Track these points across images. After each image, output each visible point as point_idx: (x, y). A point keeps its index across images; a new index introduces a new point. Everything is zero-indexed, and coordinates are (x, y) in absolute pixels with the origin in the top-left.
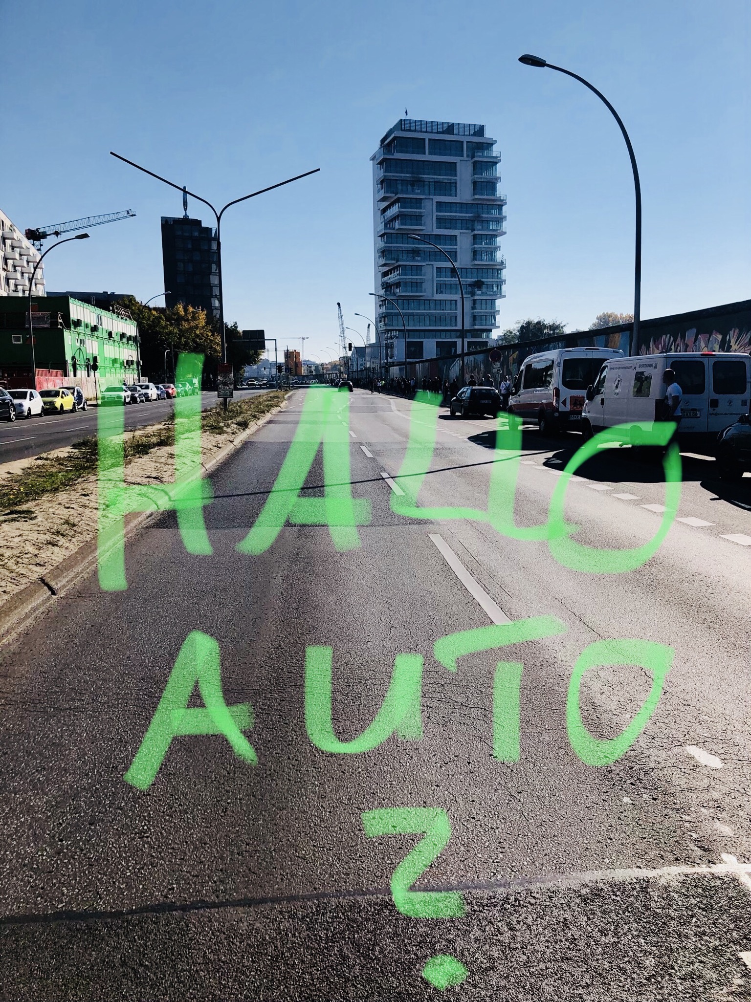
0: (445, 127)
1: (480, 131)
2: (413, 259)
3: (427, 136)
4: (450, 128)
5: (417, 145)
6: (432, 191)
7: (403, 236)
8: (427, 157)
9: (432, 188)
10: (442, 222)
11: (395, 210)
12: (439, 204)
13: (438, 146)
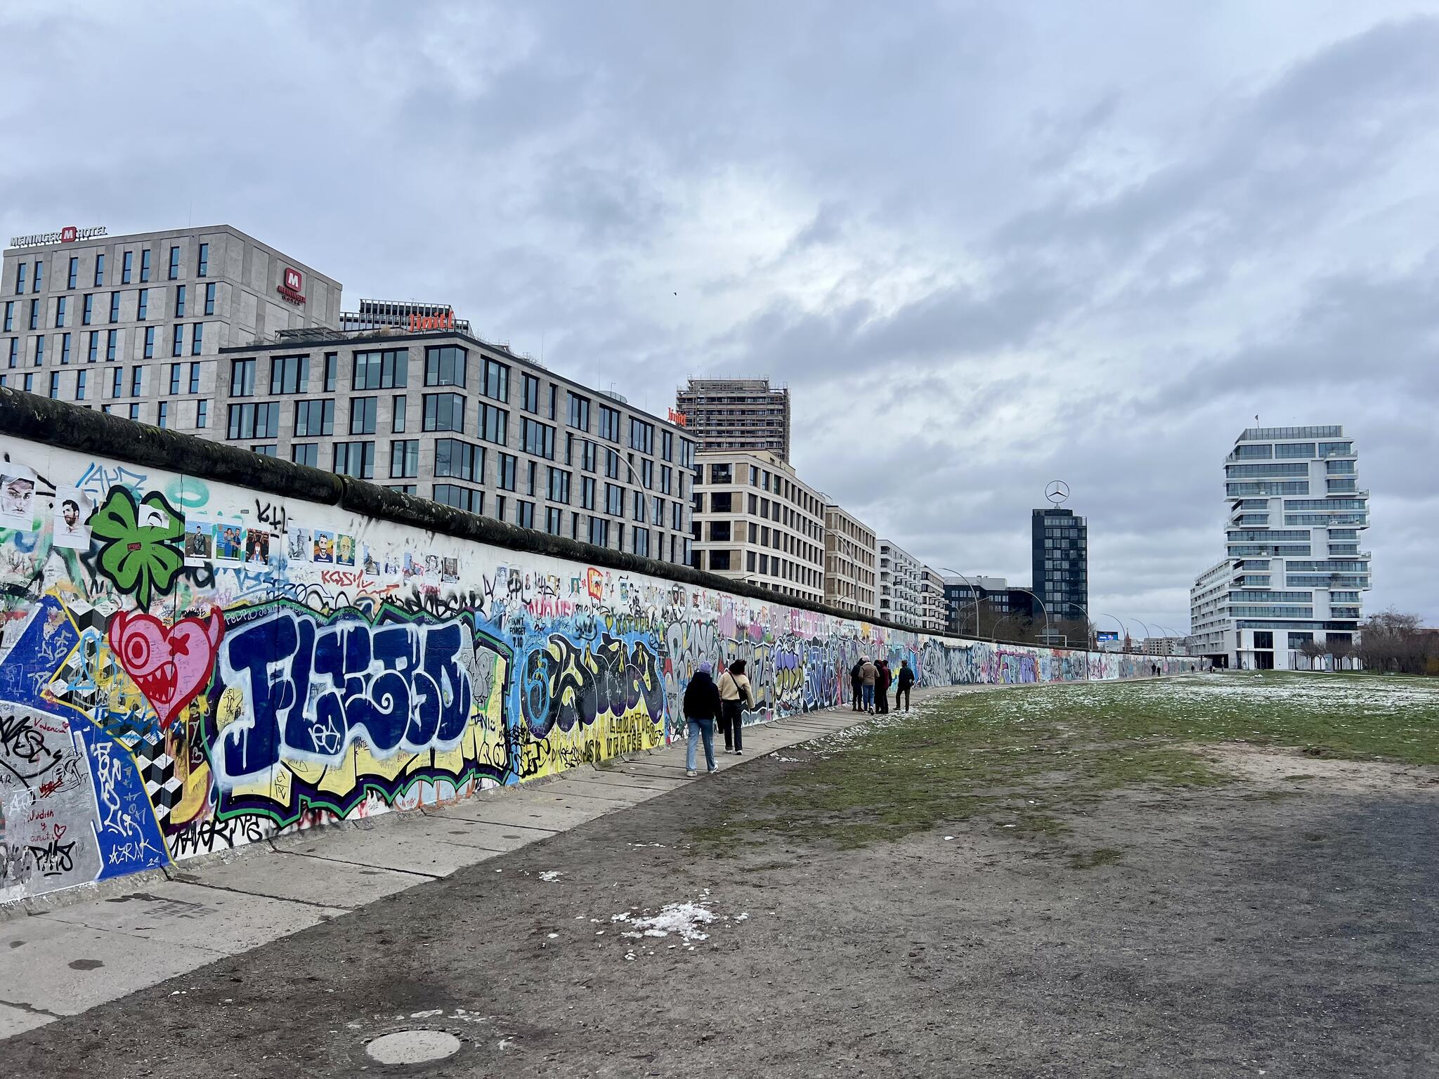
0: (1296, 432)
1: (1337, 431)
2: (1260, 554)
3: (1273, 442)
4: (1303, 432)
5: (1264, 450)
6: (1280, 491)
7: (1251, 533)
8: (1274, 461)
9: (1280, 488)
10: (1290, 519)
11: (1239, 511)
12: (1289, 504)
13: (1284, 449)
